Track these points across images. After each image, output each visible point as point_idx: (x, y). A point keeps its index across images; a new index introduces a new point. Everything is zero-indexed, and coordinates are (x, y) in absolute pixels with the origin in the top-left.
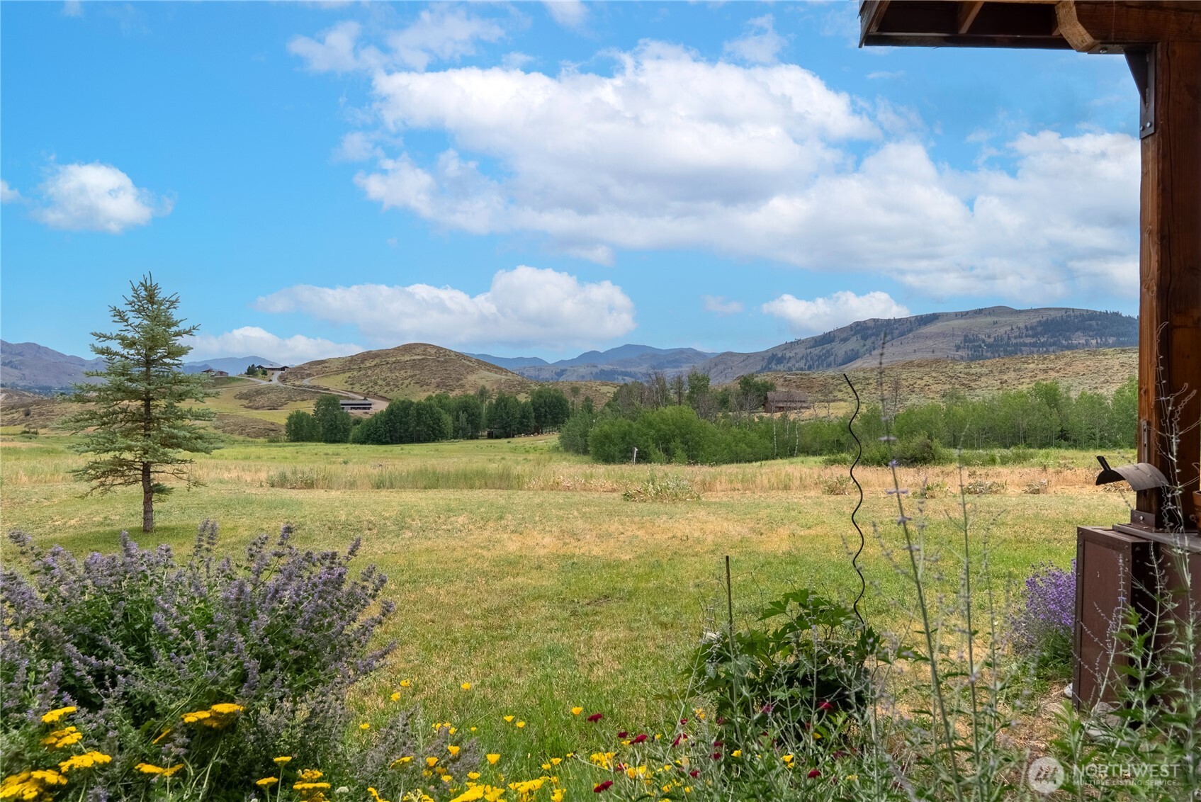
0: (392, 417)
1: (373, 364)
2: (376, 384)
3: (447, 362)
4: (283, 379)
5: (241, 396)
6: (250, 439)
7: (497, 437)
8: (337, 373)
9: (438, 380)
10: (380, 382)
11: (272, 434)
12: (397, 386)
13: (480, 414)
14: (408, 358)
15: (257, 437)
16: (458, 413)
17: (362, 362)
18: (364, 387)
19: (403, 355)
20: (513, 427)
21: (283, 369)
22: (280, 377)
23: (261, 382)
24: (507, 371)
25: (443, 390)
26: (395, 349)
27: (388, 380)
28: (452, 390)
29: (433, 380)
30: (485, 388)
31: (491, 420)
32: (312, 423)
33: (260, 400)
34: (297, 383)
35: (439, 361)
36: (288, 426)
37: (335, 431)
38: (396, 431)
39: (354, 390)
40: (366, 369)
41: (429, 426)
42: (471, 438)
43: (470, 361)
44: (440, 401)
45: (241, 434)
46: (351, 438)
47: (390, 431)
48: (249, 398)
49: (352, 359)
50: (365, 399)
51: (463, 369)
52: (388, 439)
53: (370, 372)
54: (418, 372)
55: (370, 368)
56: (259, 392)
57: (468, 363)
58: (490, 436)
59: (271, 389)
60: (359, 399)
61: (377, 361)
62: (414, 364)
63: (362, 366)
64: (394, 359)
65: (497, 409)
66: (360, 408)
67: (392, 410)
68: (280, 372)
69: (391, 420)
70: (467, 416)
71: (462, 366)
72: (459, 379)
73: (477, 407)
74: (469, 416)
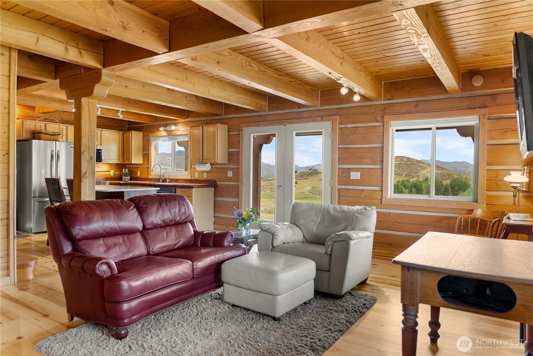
3: (412, 165)
9: (407, 173)
16: (411, 189)
24: (443, 169)
25: (409, 178)
28: (413, 178)
29: (404, 173)
30: (428, 177)
35: (407, 164)
43: (424, 164)
44: (403, 183)
51: (419, 168)
54: (397, 170)
57: (423, 165)
70: (416, 190)
71: (419, 166)
72: (417, 173)
73: (421, 186)
74: (417, 190)
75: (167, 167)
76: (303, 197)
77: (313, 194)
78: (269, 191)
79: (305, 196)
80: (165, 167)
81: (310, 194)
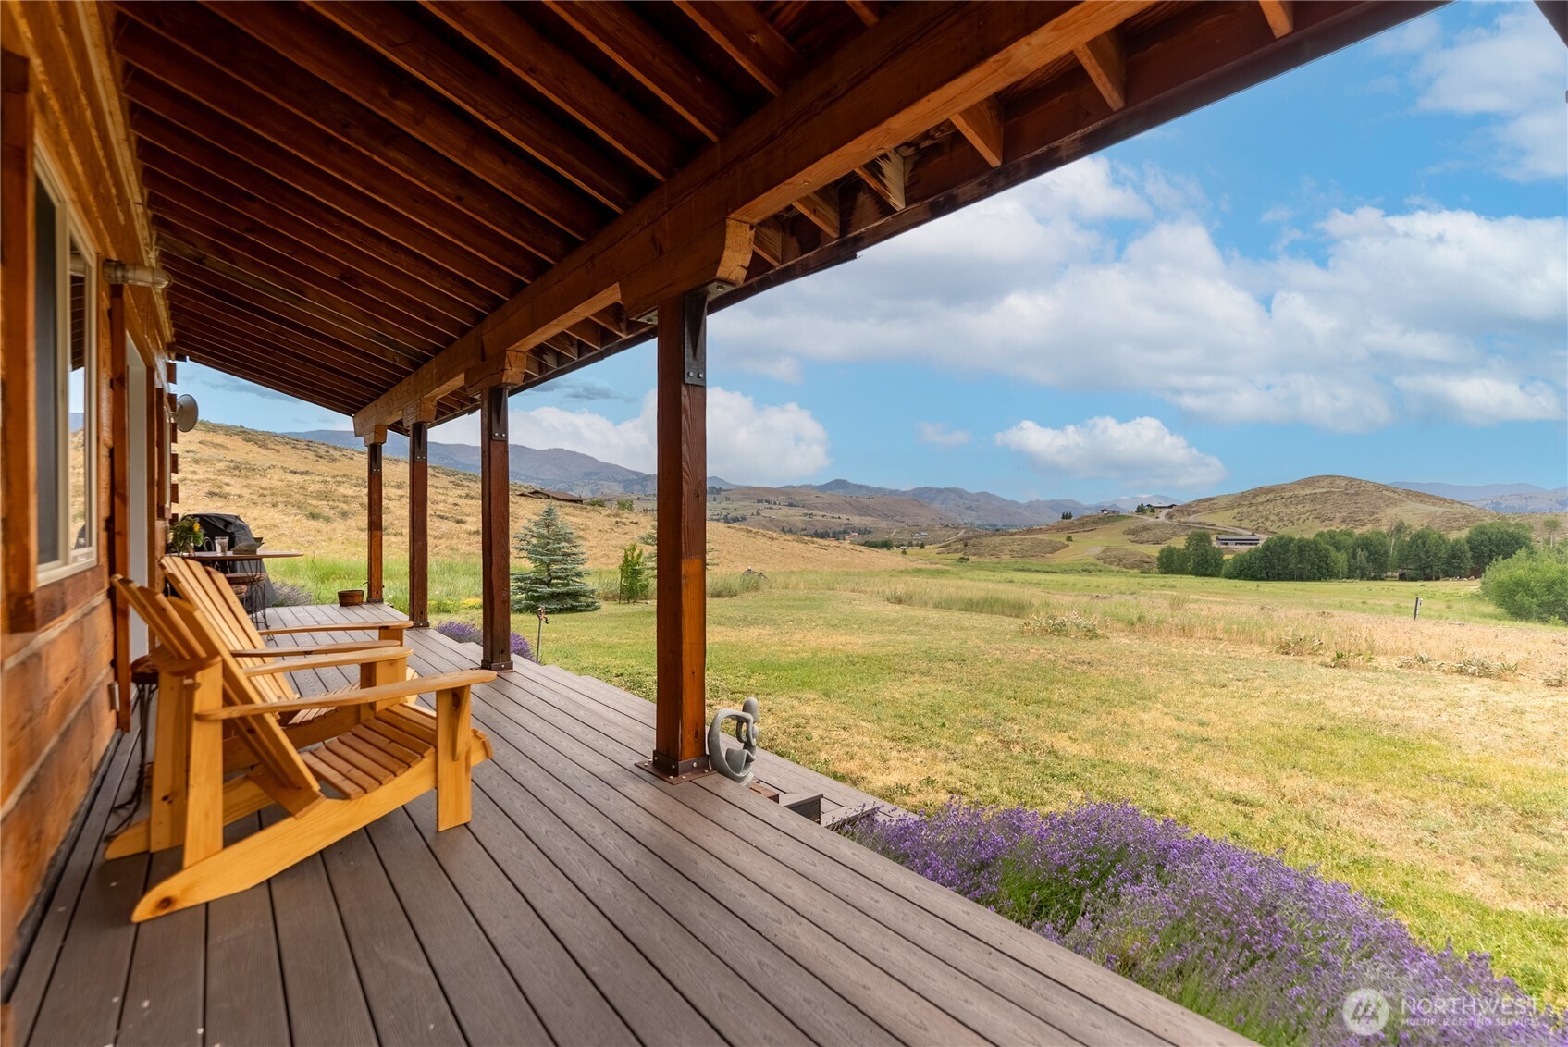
0: (1268, 553)
1: (1266, 499)
2: (1267, 519)
3: (1358, 494)
4: (1170, 516)
5: (1129, 532)
6: (1125, 570)
7: (1412, 579)
8: (1226, 509)
9: (1345, 514)
10: (1272, 517)
11: (1146, 566)
12: (1292, 522)
13: (1386, 552)
14: (1308, 492)
15: (1132, 568)
16: (1354, 550)
17: (1254, 498)
18: (1254, 523)
19: (1303, 489)
20: (1435, 568)
21: (1171, 507)
22: (1167, 514)
23: (1148, 519)
24: (1453, 503)
25: (1350, 525)
26: (1293, 483)
27: (1282, 515)
28: (1362, 525)
29: (1338, 515)
30: (1403, 523)
31: (1403, 560)
32: (1184, 556)
33: (1146, 536)
34: (1183, 520)
35: (1347, 494)
36: (1160, 559)
37: (1206, 566)
38: (1273, 567)
39: (1242, 526)
40: (1257, 505)
41: (1313, 564)
42: (1374, 579)
43: (1395, 492)
44: (1335, 538)
45: (1118, 565)
46: (1223, 572)
47: (1266, 568)
48: (1136, 534)
49: (1242, 496)
50: (1253, 534)
51: (1382, 501)
52: (1264, 575)
53: (1261, 508)
54: (1320, 506)
55: (1262, 503)
56: (1145, 528)
57: (1391, 494)
58: (1403, 578)
59: (1157, 525)
60: (1247, 534)
61: (1271, 496)
62: (1314, 498)
63: (1253, 501)
64: (1291, 494)
65: (1411, 547)
66: (1246, 544)
67: (1268, 546)
68: (1167, 510)
69: (1266, 556)
70: (1367, 554)
71: (1381, 498)
72: (1373, 513)
73: (1383, 544)
74: (1371, 554)
75: (814, 512)
76: (1080, 569)
77: (1105, 563)
78: (1008, 556)
79: (1086, 567)
80: (810, 512)
81: (1098, 562)
